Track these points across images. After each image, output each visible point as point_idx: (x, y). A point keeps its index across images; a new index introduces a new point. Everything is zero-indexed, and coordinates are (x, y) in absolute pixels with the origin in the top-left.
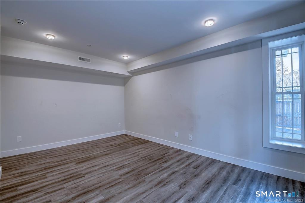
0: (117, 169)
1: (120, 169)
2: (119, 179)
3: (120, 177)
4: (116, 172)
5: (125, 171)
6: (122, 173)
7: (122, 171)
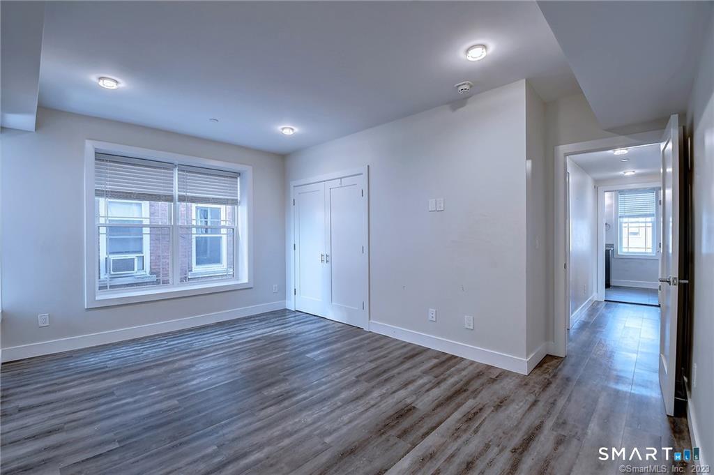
0: (295, 392)
1: (287, 393)
2: (288, 375)
3: (287, 377)
4: (295, 385)
5: (276, 388)
6: (282, 385)
7: (282, 389)
